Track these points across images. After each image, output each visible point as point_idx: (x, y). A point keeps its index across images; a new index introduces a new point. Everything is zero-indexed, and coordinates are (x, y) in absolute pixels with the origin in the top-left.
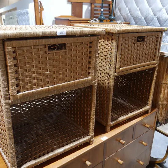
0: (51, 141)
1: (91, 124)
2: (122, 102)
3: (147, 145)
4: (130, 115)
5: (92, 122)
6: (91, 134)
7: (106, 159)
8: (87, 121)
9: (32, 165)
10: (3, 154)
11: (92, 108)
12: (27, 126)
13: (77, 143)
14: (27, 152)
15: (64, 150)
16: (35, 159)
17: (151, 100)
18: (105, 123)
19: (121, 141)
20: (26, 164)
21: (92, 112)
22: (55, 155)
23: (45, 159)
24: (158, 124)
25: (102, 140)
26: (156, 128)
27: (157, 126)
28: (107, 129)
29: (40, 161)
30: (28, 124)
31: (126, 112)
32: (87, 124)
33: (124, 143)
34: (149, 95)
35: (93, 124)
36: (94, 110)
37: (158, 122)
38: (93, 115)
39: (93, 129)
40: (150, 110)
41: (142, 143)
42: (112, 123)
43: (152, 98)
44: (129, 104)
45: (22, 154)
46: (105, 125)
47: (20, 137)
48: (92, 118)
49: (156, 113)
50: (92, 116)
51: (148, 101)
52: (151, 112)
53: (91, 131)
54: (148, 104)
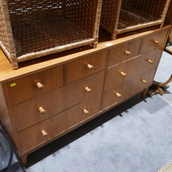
0: (53, 40)
1: (96, 24)
2: (133, 15)
3: (152, 63)
4: (139, 26)
5: (96, 22)
6: (95, 36)
7: (108, 68)
8: (91, 23)
9: (32, 56)
10: (2, 46)
11: (98, 4)
12: (28, 26)
13: (79, 43)
14: (27, 46)
15: (66, 48)
16: (35, 51)
17: (165, 12)
18: (111, 31)
19: (127, 52)
20: (26, 55)
21: (98, 10)
22: (56, 50)
23: (45, 53)
24: (168, 44)
25: (106, 46)
26: (165, 48)
27: (166, 46)
28: (112, 37)
29: (40, 54)
30: (29, 25)
31: (135, 23)
32: (91, 26)
33: (129, 54)
34: (164, 7)
35: (98, 24)
36: (100, 8)
37: (168, 41)
38: (99, 13)
39: (97, 31)
40: (162, 24)
41: (148, 61)
42: (119, 31)
43: (167, 10)
44: (141, 17)
45: (22, 48)
46: (111, 32)
47: (20, 35)
48: (97, 17)
49: (169, 30)
50: (97, 15)
51: (162, 14)
52: (163, 27)
53: (95, 33)
54: (161, 17)
